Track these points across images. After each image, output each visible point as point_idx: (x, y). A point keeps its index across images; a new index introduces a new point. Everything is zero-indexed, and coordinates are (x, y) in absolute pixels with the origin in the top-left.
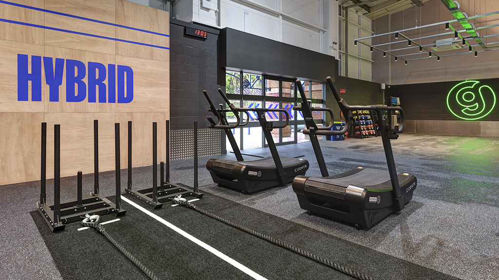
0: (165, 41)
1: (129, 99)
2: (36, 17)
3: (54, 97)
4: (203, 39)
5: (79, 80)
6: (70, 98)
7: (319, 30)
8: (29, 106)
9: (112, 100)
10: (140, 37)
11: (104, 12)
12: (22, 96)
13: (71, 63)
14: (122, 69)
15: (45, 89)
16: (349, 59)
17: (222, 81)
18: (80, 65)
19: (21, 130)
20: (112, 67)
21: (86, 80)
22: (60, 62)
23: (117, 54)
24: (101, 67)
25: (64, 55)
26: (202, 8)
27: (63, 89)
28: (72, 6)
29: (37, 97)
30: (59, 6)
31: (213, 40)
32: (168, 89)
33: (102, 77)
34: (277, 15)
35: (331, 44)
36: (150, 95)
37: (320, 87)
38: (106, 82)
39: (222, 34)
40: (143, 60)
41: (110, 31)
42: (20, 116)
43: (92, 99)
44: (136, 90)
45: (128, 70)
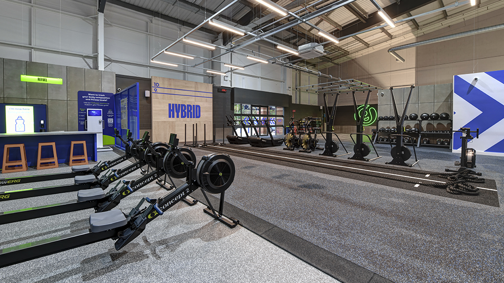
0: (211, 95)
1: (199, 117)
2: (173, 92)
3: (178, 117)
4: (225, 92)
5: (184, 111)
6: (182, 117)
7: (282, 82)
8: (171, 119)
9: (194, 117)
10: (202, 94)
11: (191, 87)
12: (170, 117)
13: (183, 105)
14: (197, 106)
15: (175, 114)
16: (301, 93)
17: (232, 109)
18: (184, 105)
19: (170, 127)
20: (194, 106)
21: (186, 111)
22: (179, 105)
23: (195, 101)
24: (190, 106)
25: (180, 103)
26: (225, 80)
27: (180, 114)
29: (173, 117)
30: (179, 87)
31: (229, 93)
32: (212, 113)
33: (191, 109)
34: (259, 77)
35: (288, 88)
36: (206, 115)
37: (282, 109)
38: (192, 111)
39: (233, 90)
40: (204, 103)
41: (193, 94)
42: (169, 122)
43: (188, 117)
44: (201, 113)
45: (199, 106)
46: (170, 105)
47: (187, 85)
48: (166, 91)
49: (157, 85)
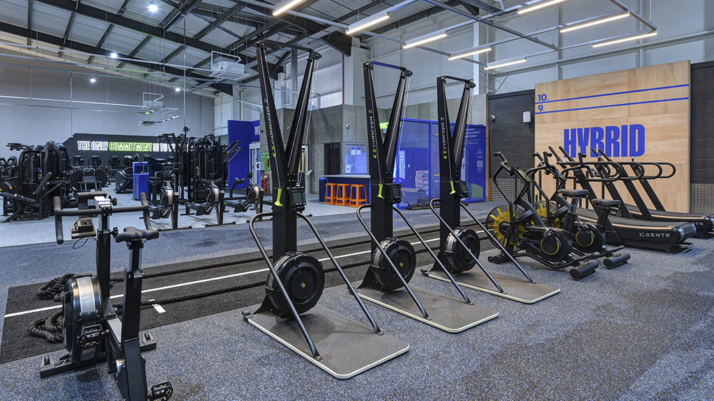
1: (640, 153)
2: (573, 104)
5: (599, 141)
9: (624, 154)
10: (651, 95)
11: (618, 85)
13: (594, 130)
14: (633, 127)
18: (600, 130)
20: (624, 127)
21: (604, 141)
22: (587, 129)
23: (629, 116)
24: (616, 129)
25: (590, 125)
27: (588, 149)
28: (593, 89)
30: (586, 92)
33: (617, 136)
36: (663, 148)
38: (619, 140)
40: (656, 116)
41: (624, 99)
44: (648, 144)
45: (641, 129)
46: (566, 131)
47: (606, 83)
48: (559, 106)
49: (544, 97)
